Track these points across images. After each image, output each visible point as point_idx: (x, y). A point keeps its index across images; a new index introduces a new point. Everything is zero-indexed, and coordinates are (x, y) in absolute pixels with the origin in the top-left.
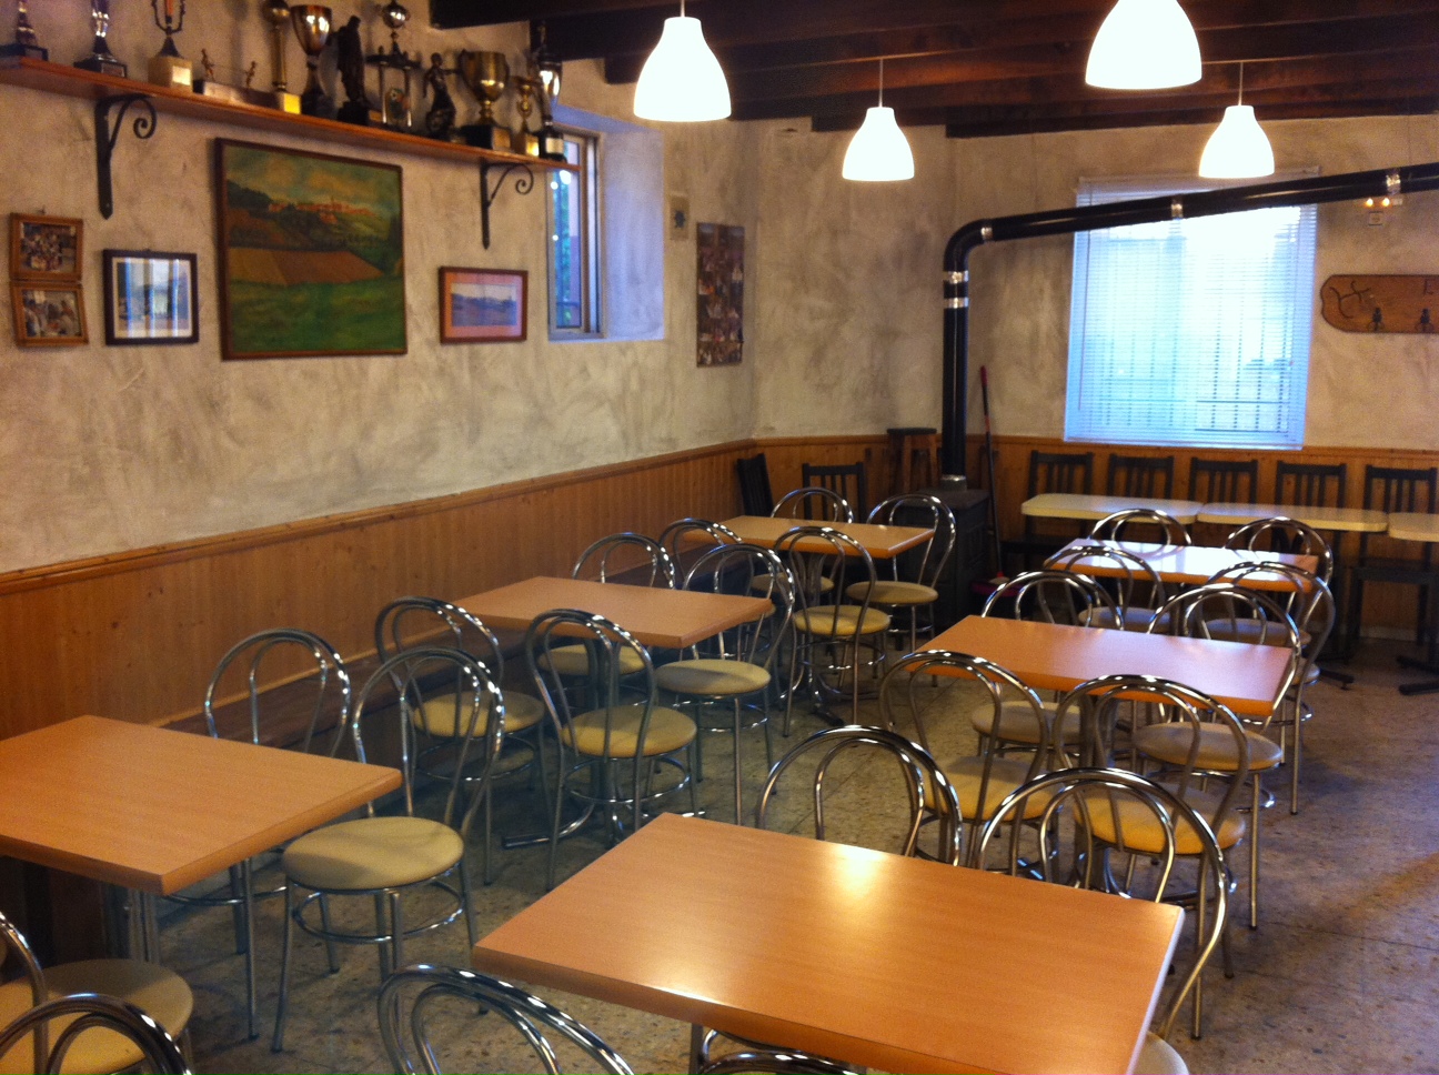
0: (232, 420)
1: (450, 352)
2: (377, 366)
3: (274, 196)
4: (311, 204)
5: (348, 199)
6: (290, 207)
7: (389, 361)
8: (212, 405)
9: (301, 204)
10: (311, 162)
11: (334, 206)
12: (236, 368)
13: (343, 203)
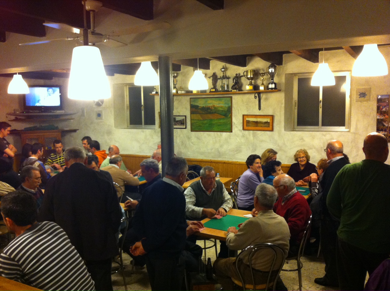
0: (192, 141)
1: (246, 132)
2: (225, 134)
3: (200, 106)
4: (208, 106)
5: (217, 104)
6: (203, 107)
7: (228, 133)
8: (189, 138)
9: (205, 106)
10: (208, 99)
11: (213, 106)
12: (193, 133)
13: (216, 105)
